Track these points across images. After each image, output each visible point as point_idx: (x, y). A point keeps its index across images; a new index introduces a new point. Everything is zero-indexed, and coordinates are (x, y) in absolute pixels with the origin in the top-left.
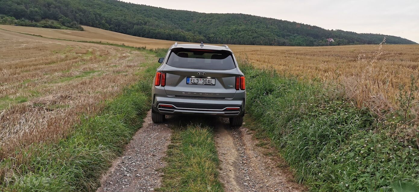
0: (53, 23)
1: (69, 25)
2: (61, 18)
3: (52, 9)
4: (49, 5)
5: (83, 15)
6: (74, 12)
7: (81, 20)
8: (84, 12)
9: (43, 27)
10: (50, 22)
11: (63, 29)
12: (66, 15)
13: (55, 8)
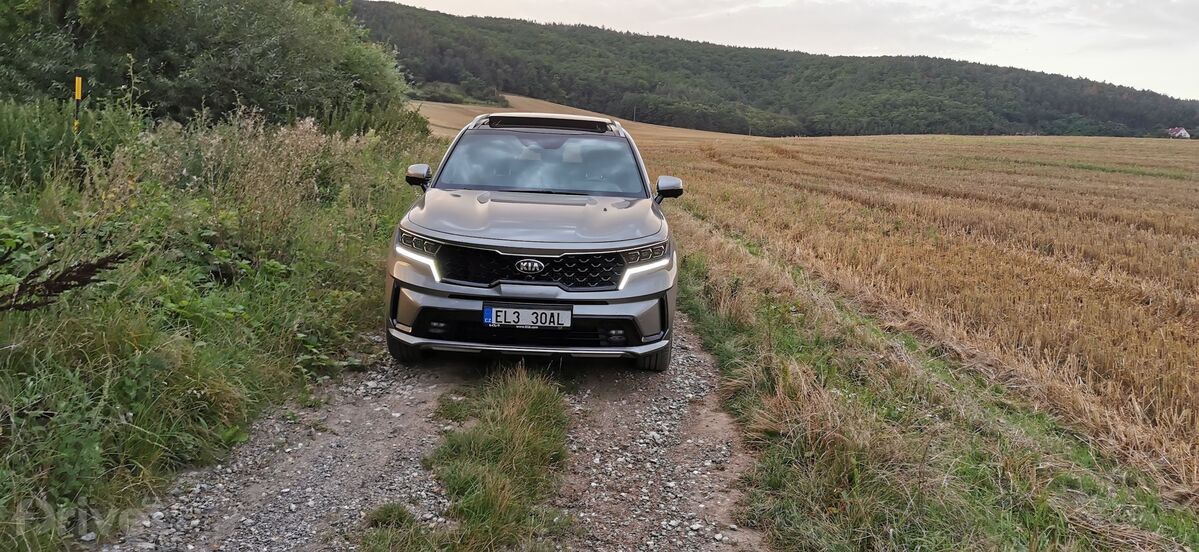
0: (447, 90)
1: (479, 93)
2: (465, 78)
3: (447, 59)
4: (442, 50)
5: (510, 70)
6: (493, 65)
7: (506, 81)
8: (514, 62)
9: (428, 100)
10: (442, 88)
11: (467, 103)
12: (476, 72)
13: (455, 56)
